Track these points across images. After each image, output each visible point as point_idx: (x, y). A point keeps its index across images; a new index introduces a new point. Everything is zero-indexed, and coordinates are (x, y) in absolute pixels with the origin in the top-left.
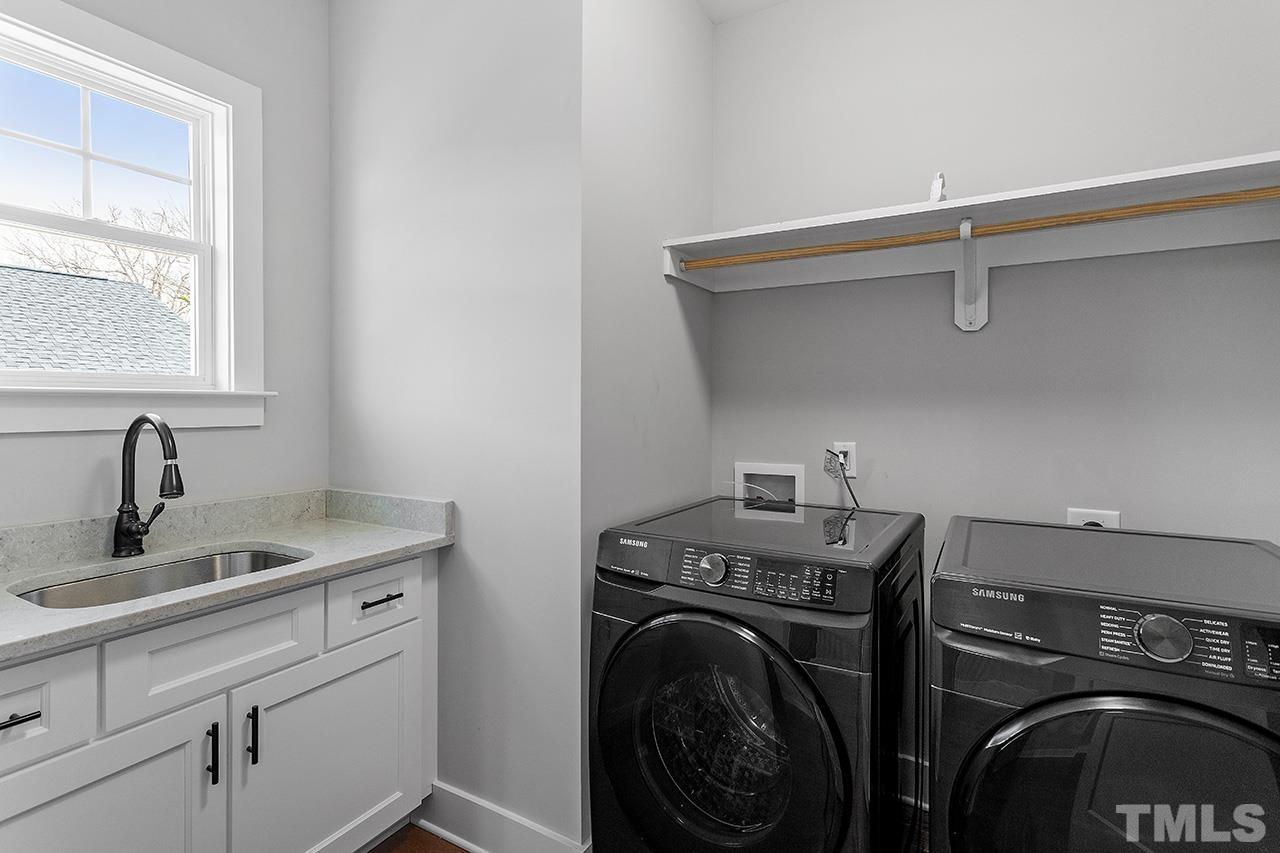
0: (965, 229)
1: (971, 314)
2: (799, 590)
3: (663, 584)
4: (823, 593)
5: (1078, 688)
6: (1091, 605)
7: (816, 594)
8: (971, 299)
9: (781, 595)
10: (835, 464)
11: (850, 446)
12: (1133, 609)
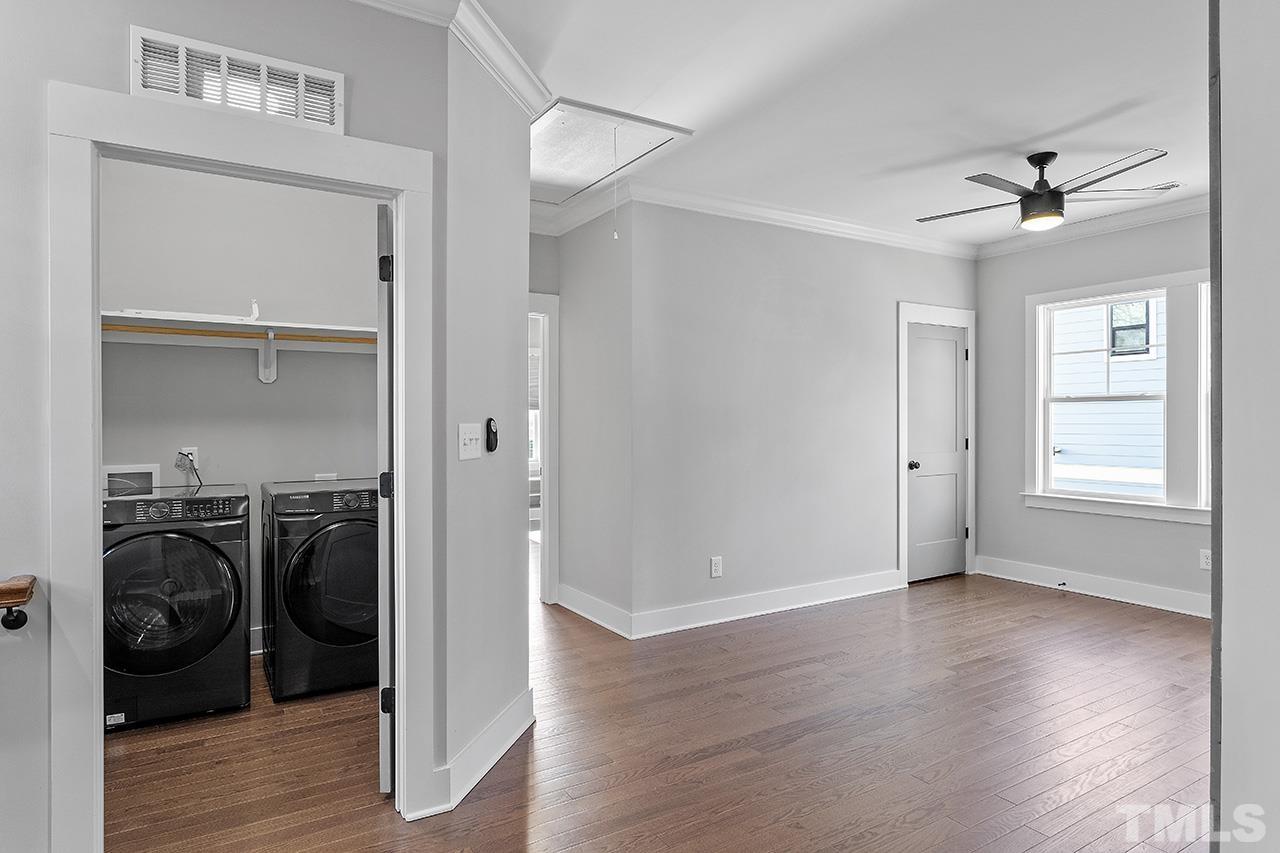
0: (271, 335)
1: (268, 374)
2: (212, 511)
3: (122, 525)
4: (224, 510)
5: (321, 526)
6: (331, 494)
7: (221, 511)
8: (266, 366)
9: (202, 515)
10: (185, 463)
11: (194, 449)
12: (343, 493)
